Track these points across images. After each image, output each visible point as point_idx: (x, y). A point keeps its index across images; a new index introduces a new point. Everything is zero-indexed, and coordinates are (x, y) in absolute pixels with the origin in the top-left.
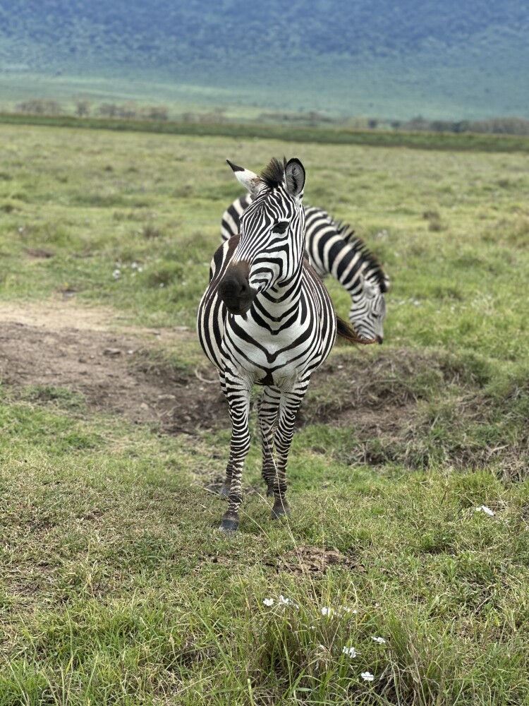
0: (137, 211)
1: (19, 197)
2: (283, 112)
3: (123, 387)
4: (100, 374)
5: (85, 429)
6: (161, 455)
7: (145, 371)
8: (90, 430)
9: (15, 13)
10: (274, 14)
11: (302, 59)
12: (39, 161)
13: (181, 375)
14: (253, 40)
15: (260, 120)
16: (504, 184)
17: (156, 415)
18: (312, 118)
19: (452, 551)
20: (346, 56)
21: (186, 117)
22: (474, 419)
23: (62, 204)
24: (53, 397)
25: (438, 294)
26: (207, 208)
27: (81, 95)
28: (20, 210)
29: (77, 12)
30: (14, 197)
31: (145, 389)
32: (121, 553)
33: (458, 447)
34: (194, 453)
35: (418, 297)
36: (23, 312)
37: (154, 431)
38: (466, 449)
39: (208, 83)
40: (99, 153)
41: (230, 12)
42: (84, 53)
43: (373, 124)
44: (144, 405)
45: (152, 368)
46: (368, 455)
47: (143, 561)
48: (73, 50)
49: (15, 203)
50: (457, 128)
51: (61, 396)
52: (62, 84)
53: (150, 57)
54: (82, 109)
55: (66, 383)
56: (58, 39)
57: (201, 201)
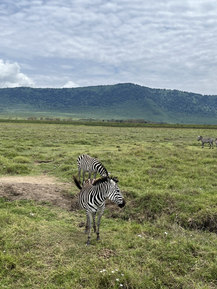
0: (57, 148)
1: (31, 146)
2: (84, 118)
3: (60, 200)
4: (55, 196)
5: (53, 211)
6: (69, 217)
7: (64, 196)
8: (54, 212)
9: (27, 99)
10: (82, 98)
11: (88, 107)
12: (34, 134)
13: (72, 196)
14: (78, 104)
15: (80, 120)
16: (132, 137)
17: (67, 206)
18: (91, 120)
19: (134, 248)
20: (97, 107)
21: (64, 120)
22: (133, 207)
23: (40, 146)
24: (45, 203)
25: (122, 170)
26: (72, 147)
27: (41, 116)
28: (32, 149)
29: (40, 98)
30: (30, 146)
31: (64, 200)
32: (67, 253)
33: (131, 214)
34: (76, 216)
35: (118, 171)
36: (36, 179)
37: (67, 211)
38: (132, 214)
39: (69, 113)
40: (46, 131)
41: (73, 98)
42: (42, 107)
43: (103, 121)
44: (64, 204)
45: (66, 195)
46: (113, 216)
47: (72, 255)
48: (39, 106)
49: (31, 147)
50: (121, 121)
51: (47, 203)
52: (37, 114)
53: (56, 108)
54: (41, 119)
55: (48, 200)
56: (36, 104)
57: (70, 145)
